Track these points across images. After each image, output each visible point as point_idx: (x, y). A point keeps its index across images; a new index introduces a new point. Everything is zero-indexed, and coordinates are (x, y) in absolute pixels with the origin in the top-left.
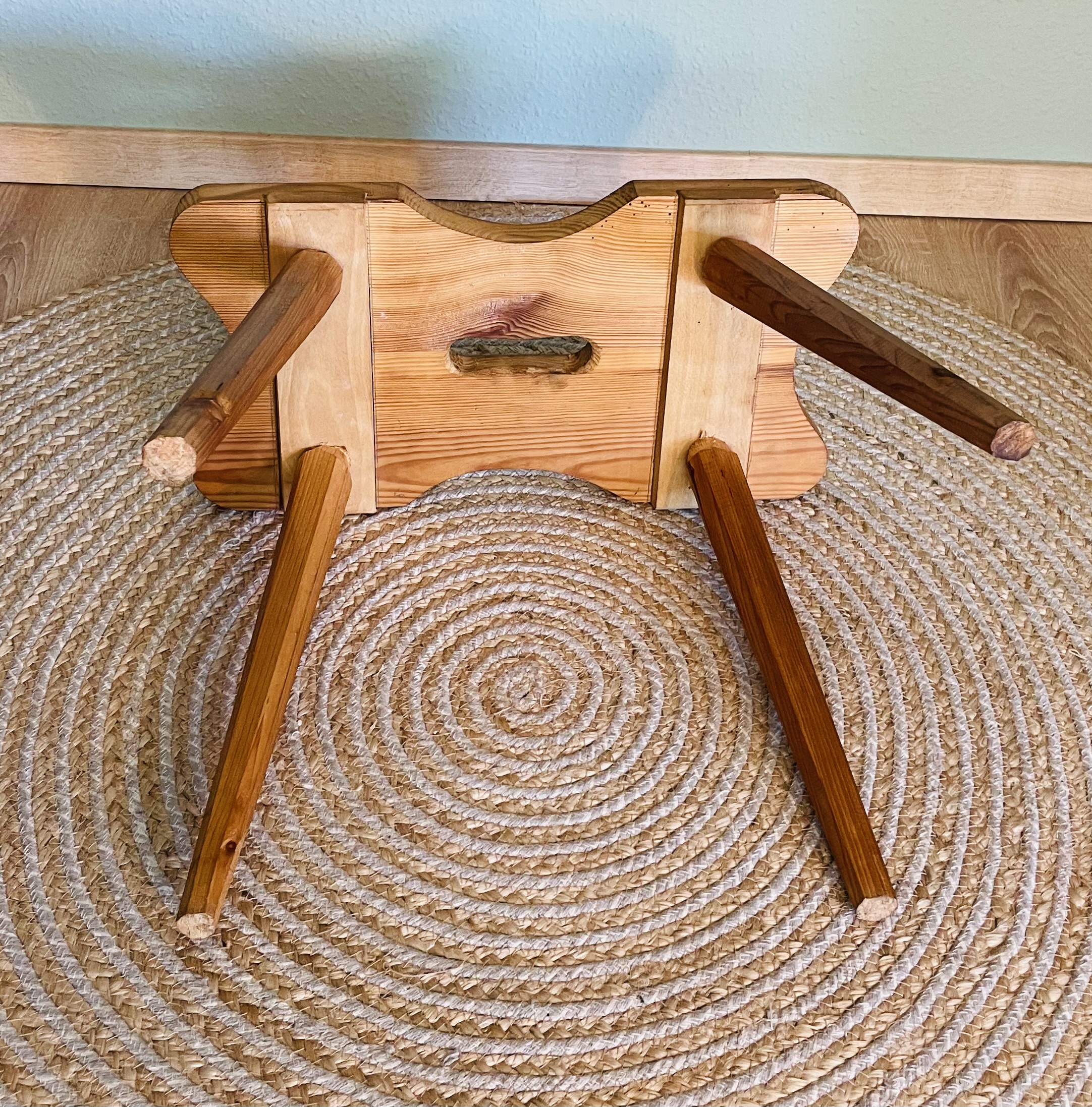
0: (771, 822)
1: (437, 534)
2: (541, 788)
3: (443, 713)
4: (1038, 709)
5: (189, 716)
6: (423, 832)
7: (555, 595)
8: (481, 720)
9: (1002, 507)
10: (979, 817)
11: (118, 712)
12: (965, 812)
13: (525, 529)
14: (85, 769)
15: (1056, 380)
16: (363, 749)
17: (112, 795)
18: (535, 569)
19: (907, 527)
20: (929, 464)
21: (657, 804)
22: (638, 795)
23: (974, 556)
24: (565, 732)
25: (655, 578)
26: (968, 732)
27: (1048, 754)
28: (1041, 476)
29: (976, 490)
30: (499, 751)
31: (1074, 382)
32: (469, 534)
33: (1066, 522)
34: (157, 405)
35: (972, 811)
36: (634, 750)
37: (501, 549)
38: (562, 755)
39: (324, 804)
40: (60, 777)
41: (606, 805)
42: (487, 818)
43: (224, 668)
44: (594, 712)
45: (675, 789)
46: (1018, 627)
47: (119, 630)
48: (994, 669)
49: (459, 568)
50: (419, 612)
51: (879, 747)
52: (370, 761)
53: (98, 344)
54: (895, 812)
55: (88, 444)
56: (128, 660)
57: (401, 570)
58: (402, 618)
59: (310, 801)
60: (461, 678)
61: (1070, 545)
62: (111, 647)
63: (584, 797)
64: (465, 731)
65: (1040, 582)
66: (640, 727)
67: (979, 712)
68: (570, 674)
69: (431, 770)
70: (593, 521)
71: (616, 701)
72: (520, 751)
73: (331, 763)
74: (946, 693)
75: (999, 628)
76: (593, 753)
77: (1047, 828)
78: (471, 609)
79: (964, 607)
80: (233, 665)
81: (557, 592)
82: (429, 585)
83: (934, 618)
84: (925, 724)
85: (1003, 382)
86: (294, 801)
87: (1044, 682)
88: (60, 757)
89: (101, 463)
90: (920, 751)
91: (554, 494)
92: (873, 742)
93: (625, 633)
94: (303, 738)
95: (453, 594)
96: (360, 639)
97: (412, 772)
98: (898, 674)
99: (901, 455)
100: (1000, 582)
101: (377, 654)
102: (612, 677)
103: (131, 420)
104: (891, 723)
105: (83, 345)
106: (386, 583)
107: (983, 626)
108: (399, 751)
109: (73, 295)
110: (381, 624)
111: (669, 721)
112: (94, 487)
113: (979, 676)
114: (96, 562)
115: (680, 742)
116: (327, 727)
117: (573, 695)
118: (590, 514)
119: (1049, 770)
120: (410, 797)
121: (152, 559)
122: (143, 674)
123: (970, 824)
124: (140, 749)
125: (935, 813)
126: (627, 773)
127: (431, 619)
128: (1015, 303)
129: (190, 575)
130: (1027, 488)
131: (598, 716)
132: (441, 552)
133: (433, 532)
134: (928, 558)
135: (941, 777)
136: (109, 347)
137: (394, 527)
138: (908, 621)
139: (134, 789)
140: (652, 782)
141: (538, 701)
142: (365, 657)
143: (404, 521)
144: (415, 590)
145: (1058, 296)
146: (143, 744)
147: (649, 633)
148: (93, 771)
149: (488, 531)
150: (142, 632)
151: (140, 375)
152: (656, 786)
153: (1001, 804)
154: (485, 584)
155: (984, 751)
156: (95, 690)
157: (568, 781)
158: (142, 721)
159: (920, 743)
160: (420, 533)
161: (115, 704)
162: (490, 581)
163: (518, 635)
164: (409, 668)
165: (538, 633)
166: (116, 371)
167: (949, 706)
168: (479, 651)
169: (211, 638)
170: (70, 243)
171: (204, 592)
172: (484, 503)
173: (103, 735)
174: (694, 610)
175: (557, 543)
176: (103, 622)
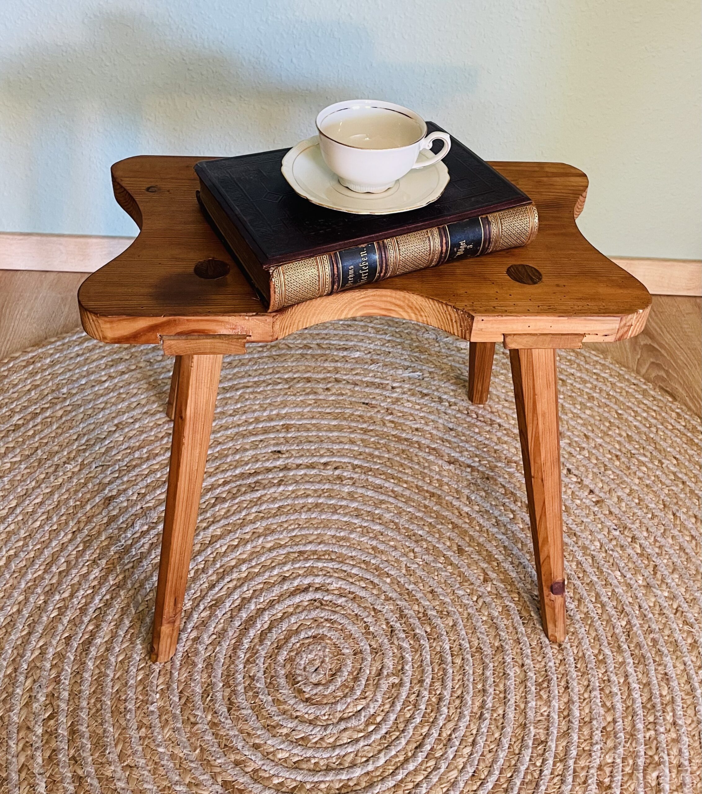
0: (486, 773)
1: (259, 537)
2: (326, 748)
3: (258, 685)
4: (666, 674)
5: (80, 692)
6: (241, 787)
7: (338, 586)
8: (286, 691)
9: (636, 511)
10: (628, 765)
11: (31, 688)
12: (619, 761)
13: (319, 532)
14: (5, 737)
15: (666, 413)
16: (201, 717)
17: (22, 759)
18: (325, 565)
19: (574, 527)
20: (587, 477)
21: (406, 760)
22: (393, 753)
23: (618, 549)
24: (343, 701)
25: (407, 570)
26: (619, 693)
27: (673, 710)
28: (660, 485)
29: (618, 497)
30: (297, 717)
31: (678, 414)
32: (281, 536)
33: (678, 522)
34: (75, 437)
35: (624, 760)
36: (391, 715)
37: (302, 548)
38: (341, 719)
39: (172, 765)
41: (371, 762)
42: (287, 775)
43: (107, 650)
44: (364, 682)
45: (419, 747)
46: (650, 607)
47: (36, 620)
48: (635, 641)
50: (245, 601)
51: (559, 708)
52: (207, 727)
53: (39, 389)
54: (571, 762)
55: (26, 468)
56: (41, 643)
57: (233, 567)
58: (233, 606)
59: (162, 762)
60: (272, 656)
61: (681, 540)
62: (29, 634)
63: (356, 755)
64: (273, 700)
65: (664, 570)
66: (395, 695)
67: (626, 676)
69: (249, 734)
70: (365, 524)
71: (379, 673)
72: (312, 717)
73: (178, 729)
74: (603, 661)
75: (637, 607)
76: (362, 718)
77: (675, 771)
78: (280, 598)
79: (613, 590)
80: (114, 648)
81: (340, 583)
82: (252, 579)
83: (594, 600)
84: (590, 688)
85: (633, 414)
86: (150, 763)
87: (669, 651)
89: (33, 483)
90: (587, 711)
91: (339, 504)
92: (555, 703)
93: (386, 616)
94: (159, 708)
95: (268, 586)
96: (204, 624)
97: (235, 736)
98: (571, 647)
99: (569, 470)
100: (636, 571)
101: (214, 637)
102: (377, 653)
103: (56, 448)
104: (567, 688)
105: (29, 390)
106: (222, 578)
107: (627, 606)
108: (227, 719)
109: (25, 352)
110: (218, 612)
111: (416, 688)
112: (27, 502)
113: (625, 646)
114: (24, 562)
115: (423, 707)
116: (176, 699)
117: (349, 669)
118: (363, 519)
119: (674, 723)
120: (233, 757)
121: (63, 560)
122: (50, 656)
123: (623, 771)
124: (44, 720)
125: (598, 763)
126: (386, 733)
127: (253, 607)
128: (637, 354)
129: (88, 573)
130: (651, 496)
131: (366, 686)
132: (261, 552)
133: (256, 535)
134: (589, 551)
135: (602, 732)
136: (46, 392)
137: (230, 532)
138: (576, 603)
139: (38, 753)
140: (403, 741)
141: (325, 674)
142: (206, 639)
143: (237, 527)
144: (243, 583)
145: (665, 349)
146: (47, 715)
147: (402, 616)
148: (10, 738)
149: (294, 534)
150: (52, 621)
151: (65, 413)
152: (407, 744)
153: (643, 753)
154: (291, 577)
155: (631, 709)
156: (16, 670)
157: (345, 742)
158: (47, 696)
159: (587, 704)
160: (247, 537)
161: (29, 681)
162: (294, 575)
163: (312, 619)
164: (236, 648)
165: (326, 617)
166: (49, 410)
167: (606, 672)
168: (285, 633)
169: (100, 625)
170: (26, 312)
171: (97, 587)
172: (291, 511)
173: (19, 708)
174: (433, 596)
175: (341, 543)
176: (25, 613)
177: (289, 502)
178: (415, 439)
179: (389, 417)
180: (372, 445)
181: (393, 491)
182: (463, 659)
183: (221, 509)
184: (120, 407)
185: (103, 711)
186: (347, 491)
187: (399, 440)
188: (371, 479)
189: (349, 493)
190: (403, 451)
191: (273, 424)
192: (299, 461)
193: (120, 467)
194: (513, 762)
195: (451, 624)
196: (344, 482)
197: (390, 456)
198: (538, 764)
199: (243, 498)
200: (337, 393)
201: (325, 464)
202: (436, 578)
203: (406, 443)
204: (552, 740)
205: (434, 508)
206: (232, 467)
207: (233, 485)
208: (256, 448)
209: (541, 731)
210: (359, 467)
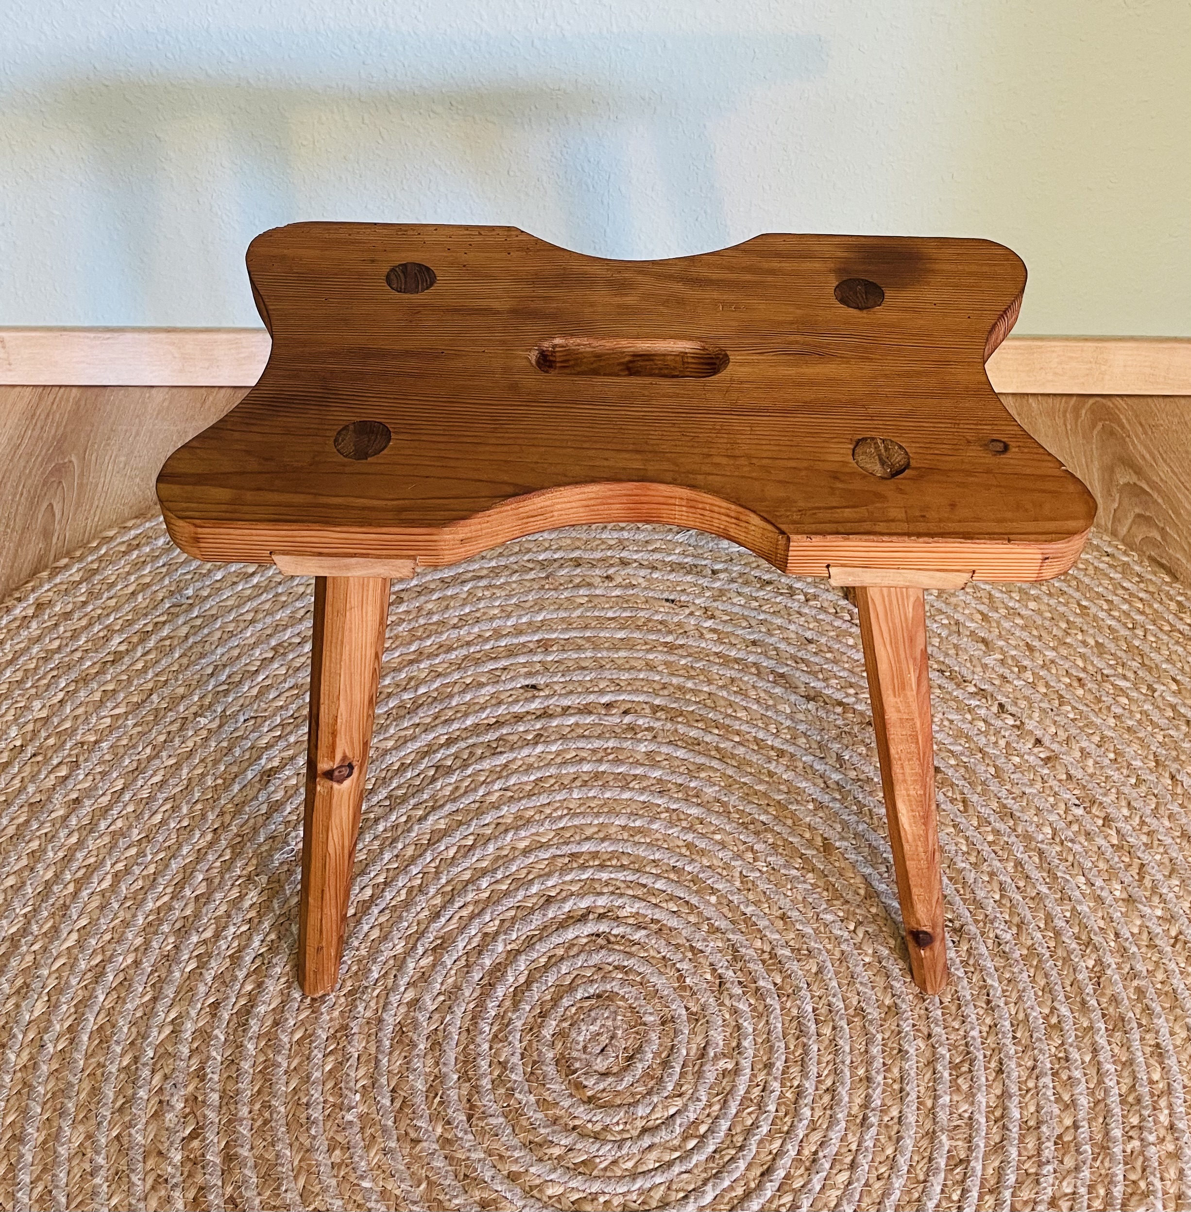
1: (506, 831)
2: (622, 1177)
3: (513, 1077)
4: (1158, 1045)
5: (238, 1092)
7: (634, 910)
8: (557, 1086)
9: (1110, 773)
10: (1097, 1197)
11: (161, 1088)
12: (1083, 1190)
13: (601, 820)
14: (125, 1168)
15: (1161, 602)
16: (427, 1131)
17: (153, 1203)
18: (612, 876)
19: (1010, 802)
20: (1030, 717)
21: (747, 1195)
22: (726, 1183)
23: (1082, 839)
24: (647, 1101)
25: (742, 882)
26: (1083, 1080)
27: (1170, 1106)
28: (1149, 729)
29: (1082, 750)
30: (574, 1128)
31: (1179, 603)
32: (542, 830)
33: (1179, 790)
34: (209, 670)
35: (1091, 1188)
36: (722, 1122)
37: (575, 849)
38: (644, 1130)
40: (98, 1180)
41: (692, 1200)
43: (276, 1023)
44: (678, 1069)
45: (767, 1172)
46: (1132, 934)
47: (163, 976)
48: (1108, 992)
49: (531, 877)
50: (488, 939)
51: (988, 1106)
52: (434, 1146)
53: (148, 592)
54: (1007, 1194)
55: (135, 725)
56: (173, 1015)
57: (468, 882)
58: (469, 947)
59: (369, 1205)
60: (533, 1029)
62: (155, 999)
63: (669, 1188)
64: (538, 1102)
65: (1154, 873)
66: (728, 1088)
67: (1095, 1051)
68: (652, 1018)
69: (501, 1157)
70: (675, 806)
71: (703, 1053)
72: (598, 1127)
73: (391, 1151)
74: (1058, 1027)
75: (1112, 936)
76: (677, 1128)
78: (544, 932)
79: (1074, 909)
80: (287, 1019)
81: (637, 905)
82: (498, 902)
83: (1042, 926)
84: (1037, 1071)
85: (1105, 607)
86: (350, 1206)
87: (1164, 1009)
88: (98, 1153)
89: (148, 750)
90: (1032, 1109)
91: (632, 772)
92: (981, 1098)
93: (712, 959)
94: (361, 1117)
95: (524, 913)
96: (424, 977)
97: (479, 1160)
98: (1006, 1004)
99: (1001, 706)
100: (1111, 874)
101: (442, 998)
102: (697, 1020)
103: (181, 691)
104: (1000, 1071)
105: (133, 593)
106: (451, 901)
107: (1095, 934)
108: (466, 1133)
109: (124, 529)
110: (446, 958)
111: (761, 1077)
112: (140, 782)
113: (1093, 1002)
114: (140, 882)
115: (772, 1108)
116: (387, 1102)
117: (655, 1047)
118: (671, 797)
119: (1172, 1127)
120: (477, 1195)
121: (201, 877)
122: (188, 1035)
123: (1089, 1207)
124: (184, 1139)
125: (1051, 1194)
126: (715, 1152)
127: (500, 948)
128: (1114, 500)
129: (241, 897)
130: (1135, 747)
131: (682, 1075)
132: (511, 856)
133: (502, 829)
134: (1033, 843)
135: (1056, 1143)
136: (160, 595)
137: (460, 823)
138: (1014, 930)
139: (177, 1194)
140: (742, 1165)
141: (617, 1057)
142: (429, 1003)
143: (471, 815)
144: (483, 909)
145: (1159, 491)
146: (187, 1132)
147: (736, 956)
148: (133, 1171)
149: (561, 825)
150: (189, 978)
151: (192, 631)
152: (747, 1169)
153: (1121, 1177)
154: (559, 898)
155: (1102, 1105)
156: (136, 1059)
157: (651, 1167)
158: (186, 1101)
159: (1032, 1098)
160: (488, 831)
161: (158, 1078)
162: (564, 894)
163: (595, 966)
164: (476, 1017)
165: (616, 963)
166: (167, 626)
167: (1063, 1044)
168: (552, 990)
169: (263, 982)
170: (123, 459)
171: (256, 921)
172: (556, 787)
173: (144, 1121)
174: (785, 923)
175: (636, 839)
176: (147, 966)
177: (553, 771)
178: (752, 659)
179: (709, 623)
180: (681, 672)
181: (717, 749)
182: (834, 1028)
183: (445, 785)
184: (278, 617)
185: (273, 1124)
186: (644, 750)
187: (727, 661)
188: (682, 729)
189: (648, 754)
190: (733, 680)
191: (522, 639)
192: (566, 702)
193: (282, 720)
194: (916, 1195)
195: (814, 970)
196: (639, 736)
197: (713, 689)
198: (955, 1197)
199: (479, 767)
200: (624, 583)
201: (608, 706)
202: (789, 893)
203: (736, 667)
204: (977, 1158)
205: (785, 777)
206: (459, 715)
207: (463, 745)
208: (497, 682)
209: (960, 1143)
210: (662, 710)
